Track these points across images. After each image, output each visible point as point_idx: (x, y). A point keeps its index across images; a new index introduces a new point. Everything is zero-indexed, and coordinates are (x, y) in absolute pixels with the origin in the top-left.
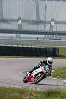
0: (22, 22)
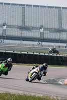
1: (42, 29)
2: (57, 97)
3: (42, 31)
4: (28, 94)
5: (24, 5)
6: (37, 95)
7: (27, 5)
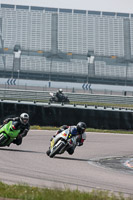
0: (95, 60)
1: (92, 58)
2: (120, 193)
3: (91, 62)
4: (63, 187)
5: (56, 10)
6: (81, 189)
7: (61, 10)
